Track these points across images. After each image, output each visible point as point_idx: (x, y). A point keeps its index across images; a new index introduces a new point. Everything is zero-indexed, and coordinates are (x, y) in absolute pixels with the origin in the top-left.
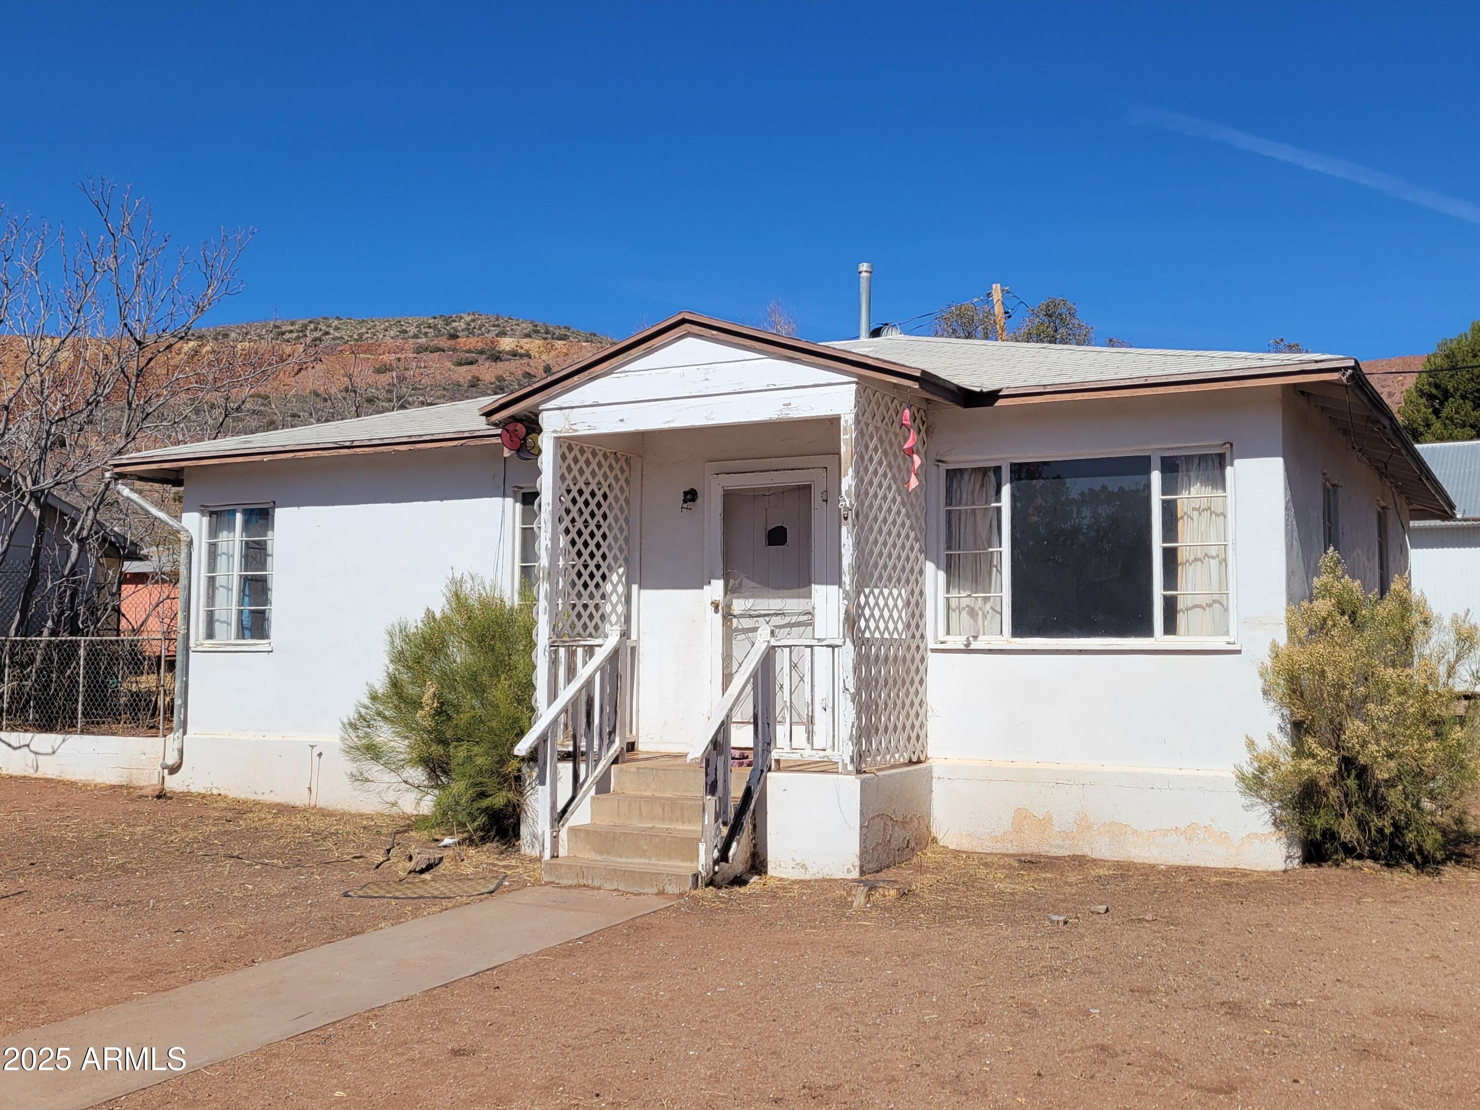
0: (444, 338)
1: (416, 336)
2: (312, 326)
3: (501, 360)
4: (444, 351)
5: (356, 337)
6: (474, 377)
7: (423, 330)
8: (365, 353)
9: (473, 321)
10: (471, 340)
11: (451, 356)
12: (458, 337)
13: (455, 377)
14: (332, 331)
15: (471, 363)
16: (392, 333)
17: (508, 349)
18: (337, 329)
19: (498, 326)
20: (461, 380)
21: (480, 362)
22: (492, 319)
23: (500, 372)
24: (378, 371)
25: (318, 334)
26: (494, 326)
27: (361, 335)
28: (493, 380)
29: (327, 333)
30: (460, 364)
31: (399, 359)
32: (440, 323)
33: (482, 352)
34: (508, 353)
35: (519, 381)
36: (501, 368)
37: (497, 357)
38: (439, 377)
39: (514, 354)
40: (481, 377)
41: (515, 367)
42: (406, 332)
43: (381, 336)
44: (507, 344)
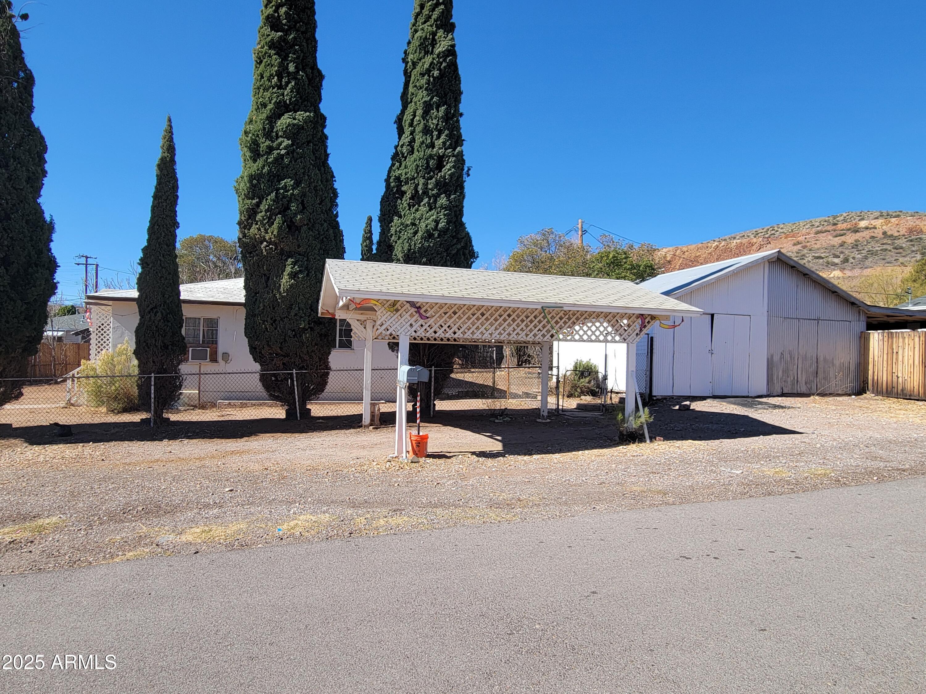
0: (830, 226)
1: (818, 227)
2: (771, 229)
3: (859, 232)
4: (829, 231)
5: (790, 231)
6: (842, 242)
7: (822, 223)
8: (792, 237)
9: (848, 215)
10: (844, 225)
11: (832, 233)
12: (837, 224)
13: (832, 243)
14: (779, 230)
15: (842, 235)
16: (807, 227)
17: (864, 226)
18: (782, 228)
19: (860, 216)
20: (836, 244)
21: (847, 234)
22: (858, 213)
23: (857, 238)
24: (795, 245)
25: (773, 232)
26: (858, 216)
27: (792, 230)
28: (853, 242)
29: (777, 231)
30: (836, 236)
31: (806, 238)
32: (831, 219)
33: (849, 230)
34: (863, 228)
35: (867, 241)
36: (858, 236)
37: (856, 231)
38: (824, 244)
39: (867, 228)
40: (846, 241)
41: (867, 234)
42: (814, 225)
43: (801, 229)
44: (863, 224)
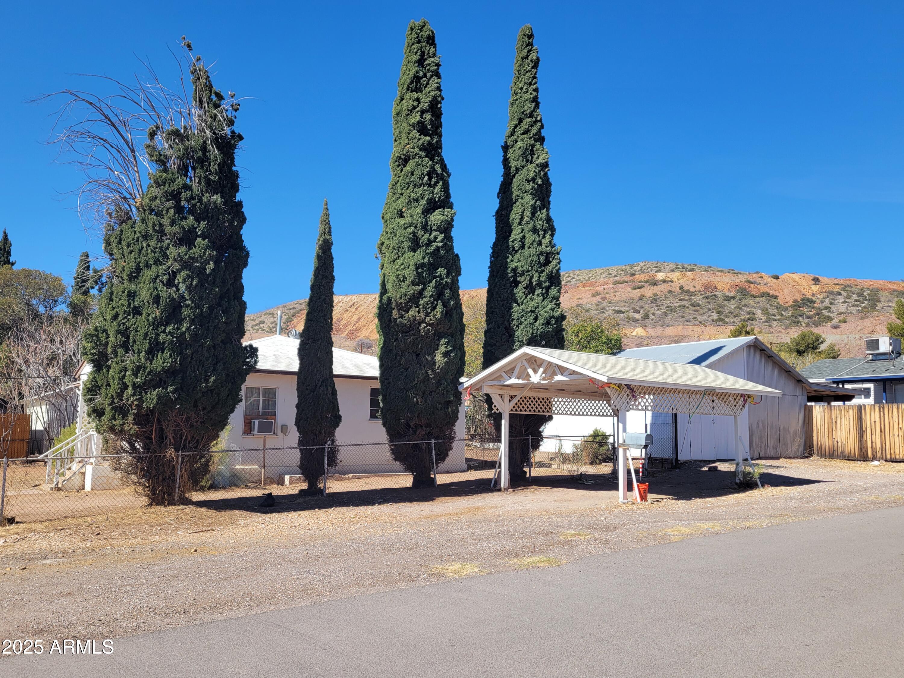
0: (628, 276)
1: (615, 276)
2: (567, 275)
3: (657, 285)
4: (627, 283)
5: (587, 279)
6: (641, 295)
7: (619, 273)
8: (589, 286)
9: (645, 265)
10: (642, 276)
11: (631, 285)
12: (635, 275)
13: (631, 295)
14: (575, 277)
15: (641, 288)
16: (604, 275)
17: (661, 278)
18: (578, 275)
19: (657, 267)
20: (635, 297)
21: (646, 287)
22: (655, 264)
23: (655, 291)
24: (593, 296)
25: (569, 279)
26: (655, 267)
27: (589, 278)
28: (652, 296)
29: (573, 278)
30: (635, 289)
31: (604, 289)
32: (628, 268)
33: (647, 282)
34: (660, 281)
35: (665, 295)
36: (656, 289)
37: (654, 284)
38: (623, 296)
39: (664, 281)
40: (645, 295)
41: (663, 288)
42: (611, 274)
43: (598, 277)
44: (660, 276)
